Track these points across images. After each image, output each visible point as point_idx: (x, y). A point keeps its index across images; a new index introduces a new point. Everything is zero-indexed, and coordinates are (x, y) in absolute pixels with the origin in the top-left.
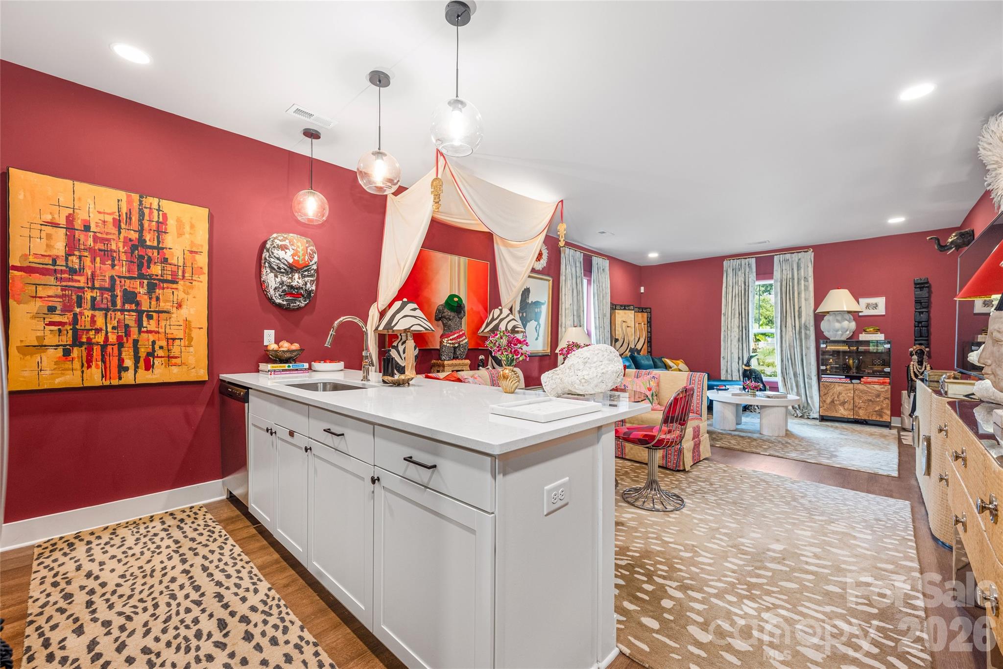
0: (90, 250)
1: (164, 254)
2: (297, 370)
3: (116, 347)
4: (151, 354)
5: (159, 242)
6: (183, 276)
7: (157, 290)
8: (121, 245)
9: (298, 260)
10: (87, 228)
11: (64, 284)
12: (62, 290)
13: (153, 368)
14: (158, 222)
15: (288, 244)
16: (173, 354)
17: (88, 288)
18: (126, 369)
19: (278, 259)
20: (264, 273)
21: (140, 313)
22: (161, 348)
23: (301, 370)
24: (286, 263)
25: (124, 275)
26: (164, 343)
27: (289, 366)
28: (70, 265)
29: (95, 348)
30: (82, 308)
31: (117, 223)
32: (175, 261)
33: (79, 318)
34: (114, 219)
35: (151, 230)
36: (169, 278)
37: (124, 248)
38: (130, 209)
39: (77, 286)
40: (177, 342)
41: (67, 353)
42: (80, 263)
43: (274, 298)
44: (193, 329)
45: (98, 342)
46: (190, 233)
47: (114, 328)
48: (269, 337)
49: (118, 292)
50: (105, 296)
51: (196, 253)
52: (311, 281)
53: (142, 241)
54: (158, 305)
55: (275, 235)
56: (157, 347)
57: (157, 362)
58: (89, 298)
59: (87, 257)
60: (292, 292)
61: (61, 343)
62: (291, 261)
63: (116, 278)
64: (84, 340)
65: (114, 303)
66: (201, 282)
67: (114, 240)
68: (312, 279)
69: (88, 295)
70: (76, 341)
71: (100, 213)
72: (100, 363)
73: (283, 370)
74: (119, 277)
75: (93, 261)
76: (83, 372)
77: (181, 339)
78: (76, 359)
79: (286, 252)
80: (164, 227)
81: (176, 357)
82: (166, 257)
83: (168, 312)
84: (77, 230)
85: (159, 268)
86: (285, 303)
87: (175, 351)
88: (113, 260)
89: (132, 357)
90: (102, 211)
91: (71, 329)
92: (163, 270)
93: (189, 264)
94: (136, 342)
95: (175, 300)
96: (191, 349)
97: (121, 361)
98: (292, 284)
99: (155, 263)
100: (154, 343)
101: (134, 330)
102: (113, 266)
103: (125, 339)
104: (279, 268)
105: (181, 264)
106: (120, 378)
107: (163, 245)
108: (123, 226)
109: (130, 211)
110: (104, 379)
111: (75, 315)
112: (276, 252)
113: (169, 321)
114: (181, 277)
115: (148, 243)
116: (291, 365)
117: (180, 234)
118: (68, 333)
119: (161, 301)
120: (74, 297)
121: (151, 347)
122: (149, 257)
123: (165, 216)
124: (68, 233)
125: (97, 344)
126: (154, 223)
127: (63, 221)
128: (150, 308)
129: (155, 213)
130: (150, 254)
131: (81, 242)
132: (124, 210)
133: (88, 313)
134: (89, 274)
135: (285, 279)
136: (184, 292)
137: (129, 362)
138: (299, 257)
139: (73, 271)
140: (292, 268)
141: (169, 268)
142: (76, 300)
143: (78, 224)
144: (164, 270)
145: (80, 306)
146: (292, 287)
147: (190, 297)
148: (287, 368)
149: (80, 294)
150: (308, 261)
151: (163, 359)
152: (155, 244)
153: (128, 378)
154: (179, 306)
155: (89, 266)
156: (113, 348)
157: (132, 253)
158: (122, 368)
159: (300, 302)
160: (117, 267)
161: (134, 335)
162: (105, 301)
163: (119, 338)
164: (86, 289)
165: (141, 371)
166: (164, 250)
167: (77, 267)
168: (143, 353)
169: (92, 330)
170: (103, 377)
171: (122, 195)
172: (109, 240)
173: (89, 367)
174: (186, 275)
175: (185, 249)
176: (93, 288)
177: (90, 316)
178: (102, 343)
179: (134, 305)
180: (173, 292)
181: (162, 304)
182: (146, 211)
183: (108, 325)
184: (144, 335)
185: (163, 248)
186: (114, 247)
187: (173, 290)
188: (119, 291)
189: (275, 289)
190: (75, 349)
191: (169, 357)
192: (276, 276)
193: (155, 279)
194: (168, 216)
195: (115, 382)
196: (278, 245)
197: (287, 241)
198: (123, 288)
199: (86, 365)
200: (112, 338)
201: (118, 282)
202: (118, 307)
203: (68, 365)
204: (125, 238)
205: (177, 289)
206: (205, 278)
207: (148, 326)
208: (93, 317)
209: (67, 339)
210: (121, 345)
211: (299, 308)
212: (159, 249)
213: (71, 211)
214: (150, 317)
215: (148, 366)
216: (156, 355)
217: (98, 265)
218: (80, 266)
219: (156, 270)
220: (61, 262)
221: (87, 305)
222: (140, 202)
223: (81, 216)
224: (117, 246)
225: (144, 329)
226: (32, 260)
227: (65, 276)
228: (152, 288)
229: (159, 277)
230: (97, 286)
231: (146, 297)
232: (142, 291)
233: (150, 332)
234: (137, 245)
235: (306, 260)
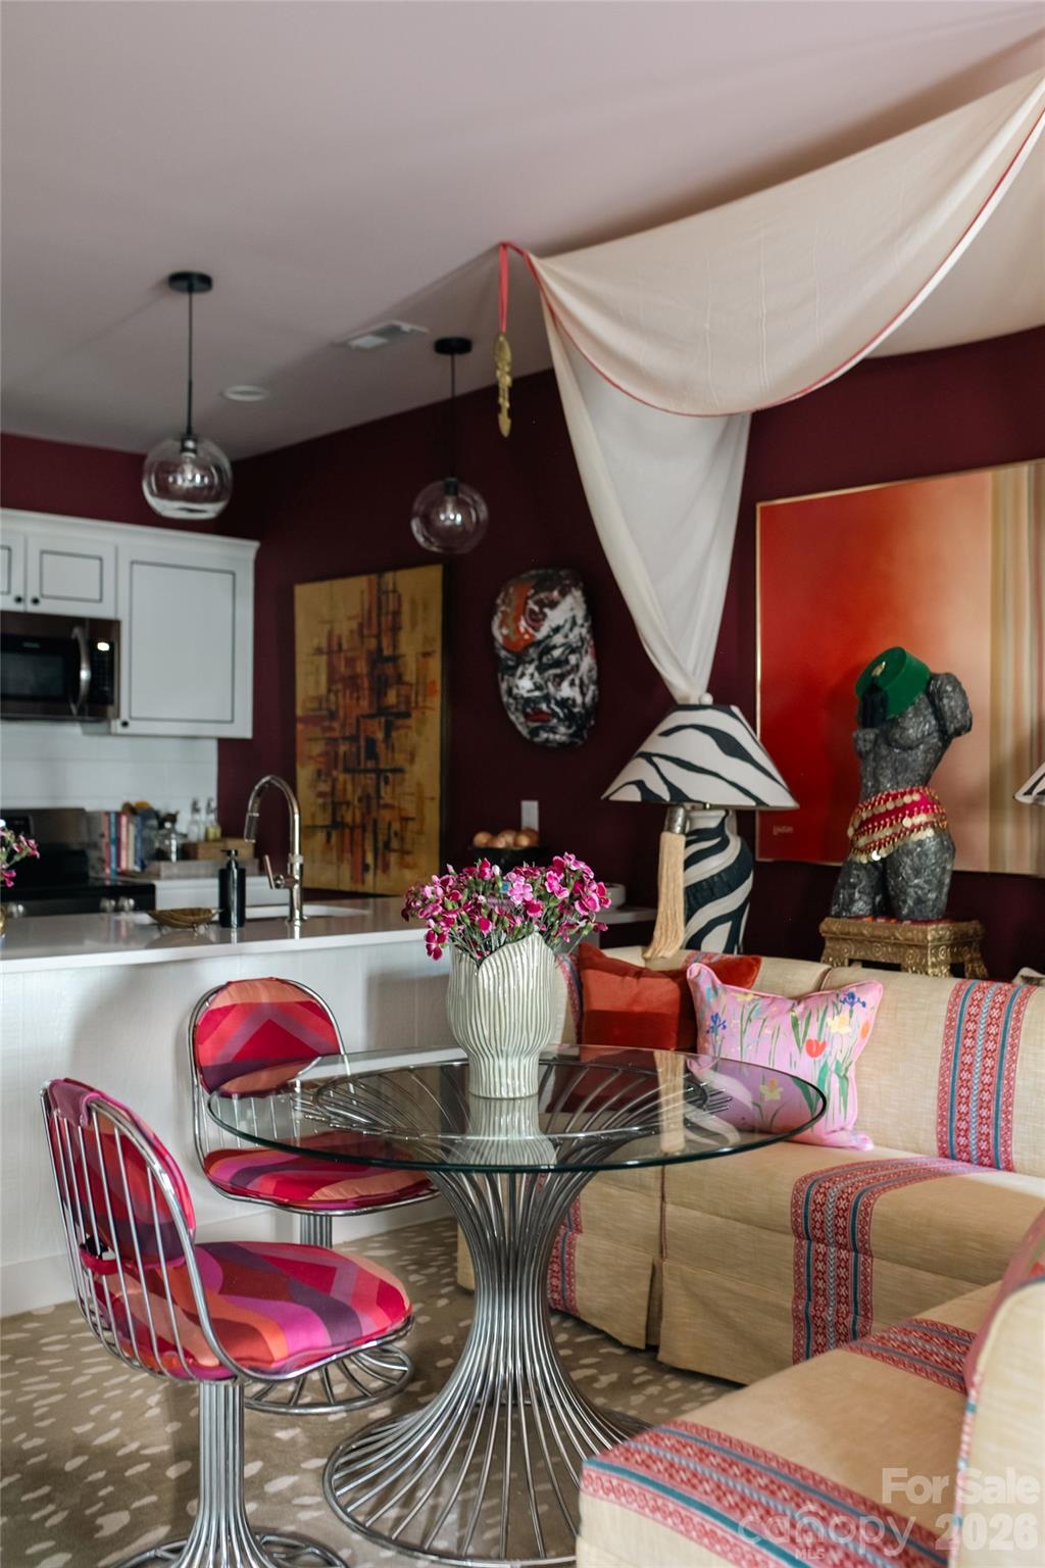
0: (343, 679)
1: (399, 666)
3: (360, 830)
4: (387, 845)
5: (394, 650)
6: (417, 703)
7: (393, 732)
8: (363, 664)
9: (508, 637)
10: (341, 646)
11: (327, 735)
12: (326, 745)
13: (389, 869)
14: (394, 613)
16: (406, 846)
17: (342, 738)
18: (367, 868)
21: (379, 773)
22: (396, 834)
25: (367, 713)
26: (396, 826)
28: (330, 707)
29: (346, 831)
30: (338, 771)
31: (361, 626)
32: (408, 678)
33: (336, 785)
34: (359, 624)
35: (387, 629)
36: (403, 708)
37: (366, 668)
38: (371, 603)
39: (334, 736)
40: (411, 824)
41: (329, 837)
42: (336, 702)
44: (425, 801)
45: (348, 823)
46: (423, 620)
47: (359, 800)
48: (529, 817)
50: (353, 749)
51: (429, 654)
53: (380, 649)
54: (394, 759)
56: (392, 835)
57: (393, 858)
58: (342, 754)
59: (341, 690)
61: (326, 824)
63: (361, 718)
64: (339, 819)
65: (359, 760)
66: (434, 709)
67: (359, 657)
69: (342, 749)
70: (335, 824)
71: (350, 619)
72: (349, 855)
74: (363, 717)
75: (345, 695)
76: (338, 867)
77: (414, 819)
78: (333, 849)
80: (398, 618)
81: (408, 852)
82: (401, 672)
83: (401, 771)
84: (334, 652)
85: (395, 693)
86: (528, 736)
87: (408, 840)
88: (359, 692)
89: (373, 848)
90: (351, 615)
91: (331, 802)
92: (398, 695)
93: (422, 680)
94: (375, 822)
95: (409, 748)
96: (421, 839)
97: (364, 854)
99: (391, 685)
100: (389, 825)
101: (374, 804)
102: (358, 699)
103: (367, 818)
105: (414, 681)
106: (361, 882)
107: (397, 652)
108: (366, 632)
109: (371, 607)
110: (352, 880)
111: (334, 781)
113: (402, 787)
114: (413, 705)
115: (385, 653)
117: (414, 624)
118: (329, 808)
119: (396, 751)
120: (333, 754)
121: (387, 832)
122: (386, 676)
123: (399, 598)
124: (329, 660)
125: (348, 825)
126: (390, 615)
127: (325, 644)
128: (387, 765)
129: (391, 595)
130: (387, 671)
131: (337, 670)
132: (366, 606)
133: (342, 778)
134: (342, 716)
136: (417, 732)
137: (370, 859)
138: (508, 627)
139: (333, 716)
140: (515, 655)
141: (404, 690)
142: (334, 758)
143: (335, 644)
145: (336, 768)
147: (422, 740)
149: (336, 749)
150: (527, 632)
151: (397, 854)
152: (391, 653)
153: (368, 883)
154: (412, 758)
155: (342, 705)
156: (358, 833)
157: (373, 673)
158: (365, 866)
160: (361, 702)
161: (374, 811)
162: (353, 758)
163: (363, 816)
164: (340, 741)
165: (379, 872)
166: (399, 660)
167: (334, 708)
168: (380, 845)
169: (344, 803)
170: (350, 877)
171: (364, 582)
172: (356, 659)
173: (342, 860)
174: (419, 699)
175: (418, 650)
176: (344, 739)
177: (343, 782)
178: (351, 825)
179: (374, 761)
180: (407, 733)
181: (397, 756)
182: (384, 598)
183: (355, 795)
184: (382, 811)
185: (398, 658)
186: (358, 670)
187: (407, 730)
188: (362, 739)
190: (334, 832)
191: (402, 851)
193: (391, 714)
194: (403, 597)
198: (366, 734)
199: (340, 857)
200: (358, 817)
201: (362, 725)
202: (362, 766)
203: (329, 856)
204: (367, 650)
205: (411, 727)
206: (438, 702)
207: (385, 796)
208: (345, 783)
209: (330, 818)
210: (364, 828)
212: (395, 660)
213: (329, 627)
214: (386, 781)
215: (385, 867)
216: (391, 847)
217: (348, 701)
218: (337, 705)
219: (392, 698)
220: (324, 705)
221: (341, 766)
222: (379, 585)
223: (337, 632)
224: (362, 667)
225: (382, 802)
226: (309, 705)
227: (327, 724)
228: (389, 729)
229: (395, 710)
230: (347, 734)
231: (383, 746)
232: (380, 735)
233: (386, 806)
234: (377, 659)
235: (522, 630)
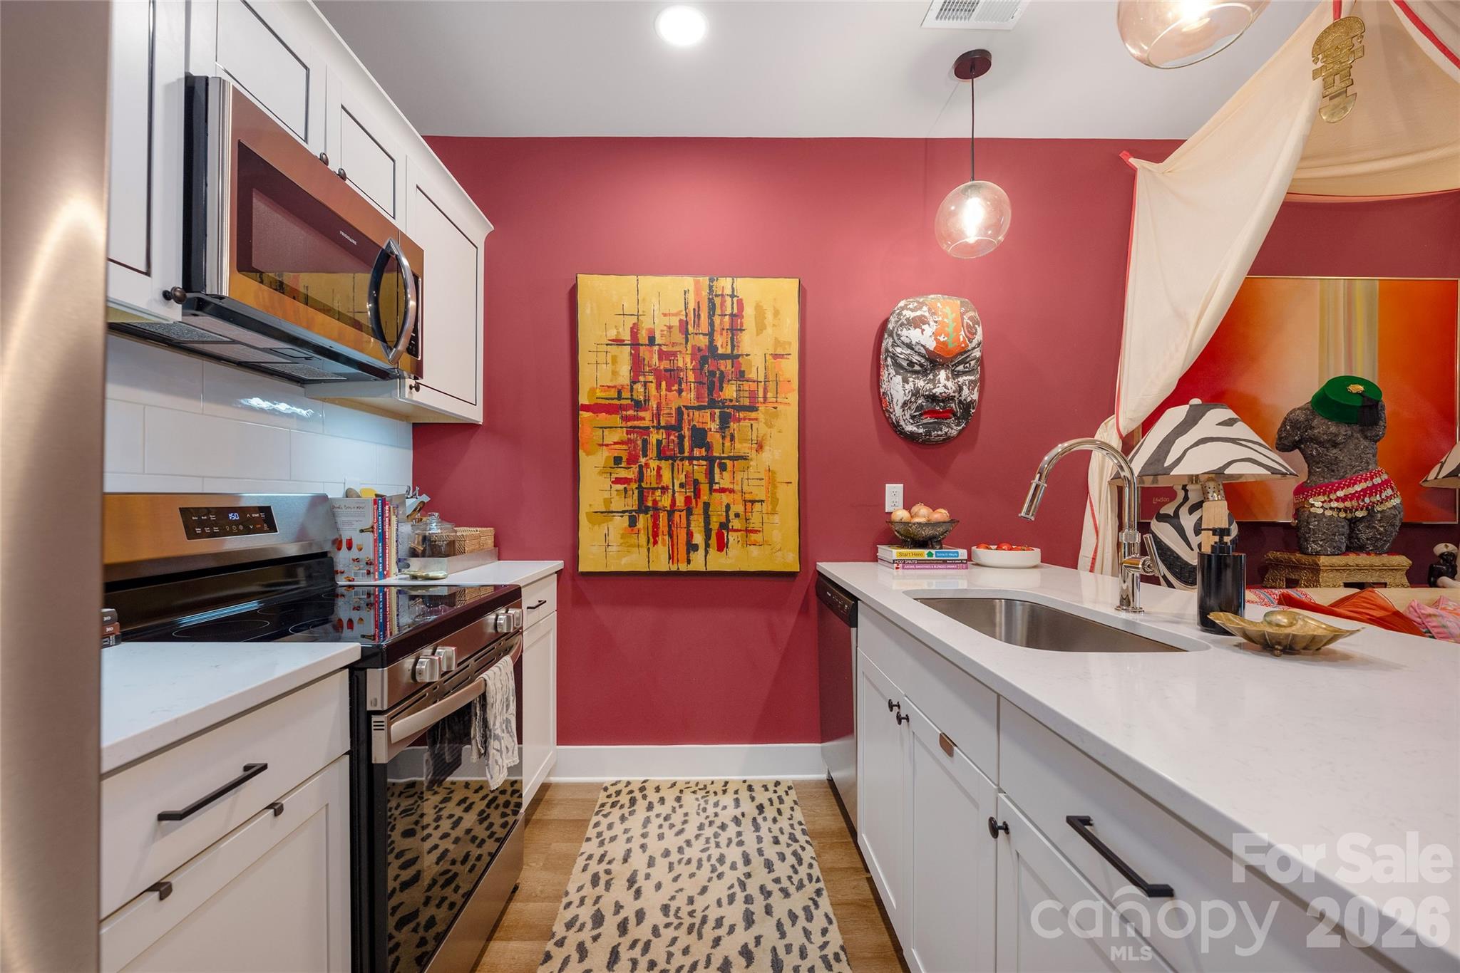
0: (656, 372)
1: (740, 364)
2: (945, 562)
3: (684, 514)
4: (724, 526)
5: (733, 349)
6: (765, 398)
7: (732, 423)
8: (688, 359)
9: (944, 343)
10: (652, 340)
11: (629, 424)
12: (628, 433)
13: (727, 548)
14: (732, 315)
15: (927, 314)
16: (751, 525)
17: (653, 427)
18: (695, 547)
19: (909, 346)
20: (885, 378)
21: (710, 460)
22: (737, 515)
23: (953, 562)
24: (923, 351)
25: (692, 405)
26: (738, 508)
27: (930, 554)
28: (635, 397)
29: (661, 515)
30: (648, 458)
31: (684, 326)
32: (753, 375)
33: (645, 471)
34: (681, 321)
35: (723, 329)
36: (746, 402)
37: (692, 363)
38: (699, 303)
39: (642, 425)
40: (757, 505)
41: (633, 522)
42: (645, 393)
43: (902, 423)
44: (778, 485)
45: (664, 507)
46: (774, 325)
47: (682, 485)
48: (894, 494)
49: (686, 432)
50: (672, 437)
51: (781, 356)
52: (971, 382)
53: (712, 347)
54: (733, 448)
55: (902, 304)
56: (732, 515)
57: (732, 538)
58: (655, 442)
59: (652, 382)
60: (936, 407)
61: (627, 508)
62: (931, 345)
63: (684, 409)
64: (650, 504)
65: (682, 451)
66: (788, 404)
67: (680, 352)
68: (972, 378)
69: (654, 437)
70: (643, 508)
71: (665, 315)
72: (666, 538)
73: (920, 562)
74: (687, 408)
75: (658, 387)
76: (649, 549)
77: (762, 501)
78: (642, 532)
79: (923, 330)
80: (739, 320)
81: (756, 532)
82: (742, 369)
83: (744, 458)
84: (642, 345)
85: (734, 388)
86: (921, 431)
87: (755, 522)
88: (680, 384)
89: (703, 529)
90: (668, 312)
91: (636, 488)
92: (738, 391)
93: (772, 378)
94: (707, 506)
95: (754, 438)
96: (776, 518)
97: (690, 535)
98: (934, 391)
99: (729, 381)
100: (728, 507)
101: (705, 488)
102: (680, 391)
103: (694, 501)
104: (911, 364)
105: (761, 378)
106: (689, 562)
107: (738, 352)
108: (691, 329)
109: (699, 307)
110: (671, 561)
111: (641, 467)
112: (904, 333)
113: (746, 473)
114: (761, 400)
115: (720, 351)
116: (933, 551)
117: (760, 329)
118: (633, 493)
119: (736, 440)
120: (639, 442)
121: (724, 514)
122: (722, 372)
123: (740, 303)
124: (633, 352)
125: (664, 509)
126: (727, 317)
127: (627, 336)
128: (723, 453)
129: (728, 300)
130: (722, 368)
131: (646, 362)
132: (692, 305)
133: (654, 464)
134: (655, 406)
135: (921, 383)
136: (766, 423)
137: (698, 539)
138: (947, 335)
139: (638, 405)
140: (934, 361)
141: (746, 386)
142: (641, 446)
143: (643, 338)
144: (740, 391)
145: (645, 455)
146: (933, 398)
147: (774, 431)
148: (926, 557)
149: (646, 437)
150: (964, 341)
151: (740, 533)
152: (729, 351)
153: (698, 562)
154: (760, 447)
155: (655, 396)
156: (680, 516)
157: (702, 369)
158: (692, 547)
159: (949, 426)
160: (684, 394)
161: (704, 495)
162: (671, 446)
163: (688, 500)
164: (652, 429)
165: (713, 551)
166: (740, 359)
167: (642, 398)
168: (715, 526)
169: (657, 488)
170: (670, 559)
171: (688, 282)
172: (674, 354)
173: (655, 543)
174: (769, 395)
175: (767, 352)
176: (658, 428)
177: (656, 469)
178: (669, 509)
179: (704, 449)
180: (752, 425)
181: (737, 445)
182: (717, 301)
183: (675, 481)
184: (716, 495)
185: (738, 356)
186: (680, 364)
187: (752, 422)
188: (686, 429)
189: (905, 404)
190: (641, 515)
191: (747, 531)
192: (905, 381)
193: (728, 407)
194: (745, 302)
195: (683, 567)
196: (908, 319)
197: (925, 308)
198: (692, 424)
199: (652, 540)
200: (680, 501)
201: (685, 416)
202: (686, 454)
203: (633, 540)
204: (693, 347)
205: (756, 419)
206: (793, 398)
207: (721, 481)
208: (659, 468)
209: (632, 503)
210: (689, 512)
211: (948, 439)
212: (734, 358)
213: (634, 319)
214: (723, 468)
215: (722, 546)
216: (731, 527)
217: (663, 392)
218: (645, 396)
219: (730, 392)
220: (626, 394)
221: (653, 452)
222: (711, 287)
223: (646, 324)
224: (685, 361)
225: (716, 487)
226: (599, 394)
227: (630, 412)
228: (725, 421)
229: (734, 403)
230: (663, 424)
231: (718, 436)
232: (714, 426)
233: (723, 490)
234: (707, 356)
235: (962, 340)
